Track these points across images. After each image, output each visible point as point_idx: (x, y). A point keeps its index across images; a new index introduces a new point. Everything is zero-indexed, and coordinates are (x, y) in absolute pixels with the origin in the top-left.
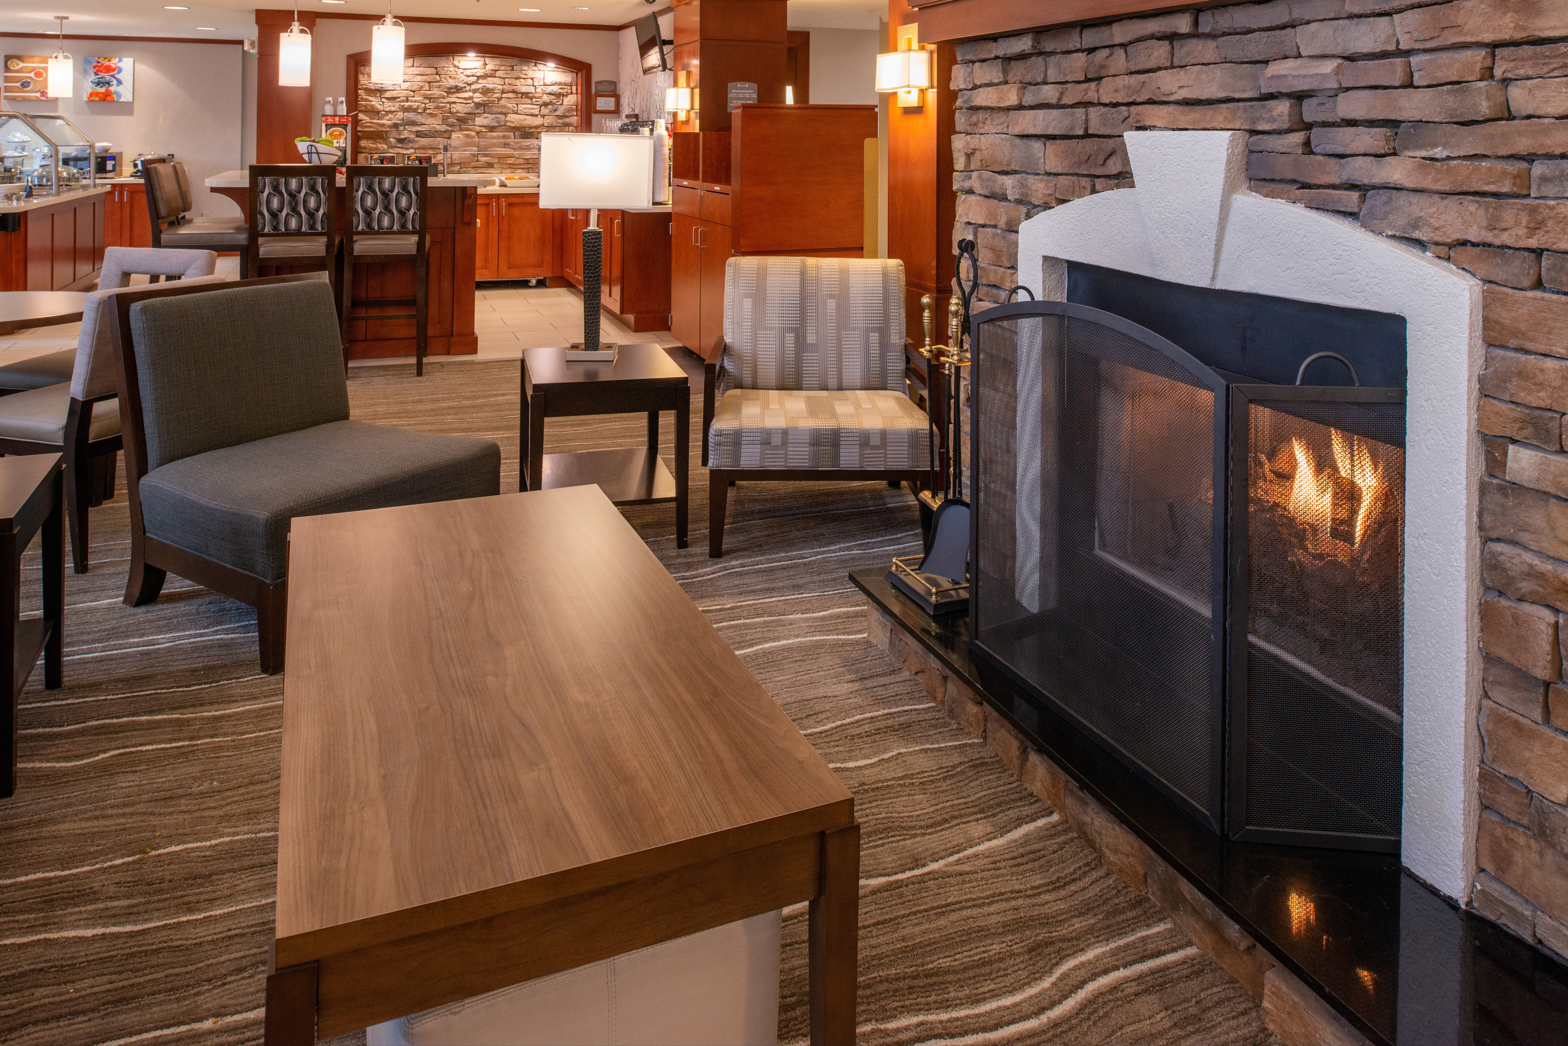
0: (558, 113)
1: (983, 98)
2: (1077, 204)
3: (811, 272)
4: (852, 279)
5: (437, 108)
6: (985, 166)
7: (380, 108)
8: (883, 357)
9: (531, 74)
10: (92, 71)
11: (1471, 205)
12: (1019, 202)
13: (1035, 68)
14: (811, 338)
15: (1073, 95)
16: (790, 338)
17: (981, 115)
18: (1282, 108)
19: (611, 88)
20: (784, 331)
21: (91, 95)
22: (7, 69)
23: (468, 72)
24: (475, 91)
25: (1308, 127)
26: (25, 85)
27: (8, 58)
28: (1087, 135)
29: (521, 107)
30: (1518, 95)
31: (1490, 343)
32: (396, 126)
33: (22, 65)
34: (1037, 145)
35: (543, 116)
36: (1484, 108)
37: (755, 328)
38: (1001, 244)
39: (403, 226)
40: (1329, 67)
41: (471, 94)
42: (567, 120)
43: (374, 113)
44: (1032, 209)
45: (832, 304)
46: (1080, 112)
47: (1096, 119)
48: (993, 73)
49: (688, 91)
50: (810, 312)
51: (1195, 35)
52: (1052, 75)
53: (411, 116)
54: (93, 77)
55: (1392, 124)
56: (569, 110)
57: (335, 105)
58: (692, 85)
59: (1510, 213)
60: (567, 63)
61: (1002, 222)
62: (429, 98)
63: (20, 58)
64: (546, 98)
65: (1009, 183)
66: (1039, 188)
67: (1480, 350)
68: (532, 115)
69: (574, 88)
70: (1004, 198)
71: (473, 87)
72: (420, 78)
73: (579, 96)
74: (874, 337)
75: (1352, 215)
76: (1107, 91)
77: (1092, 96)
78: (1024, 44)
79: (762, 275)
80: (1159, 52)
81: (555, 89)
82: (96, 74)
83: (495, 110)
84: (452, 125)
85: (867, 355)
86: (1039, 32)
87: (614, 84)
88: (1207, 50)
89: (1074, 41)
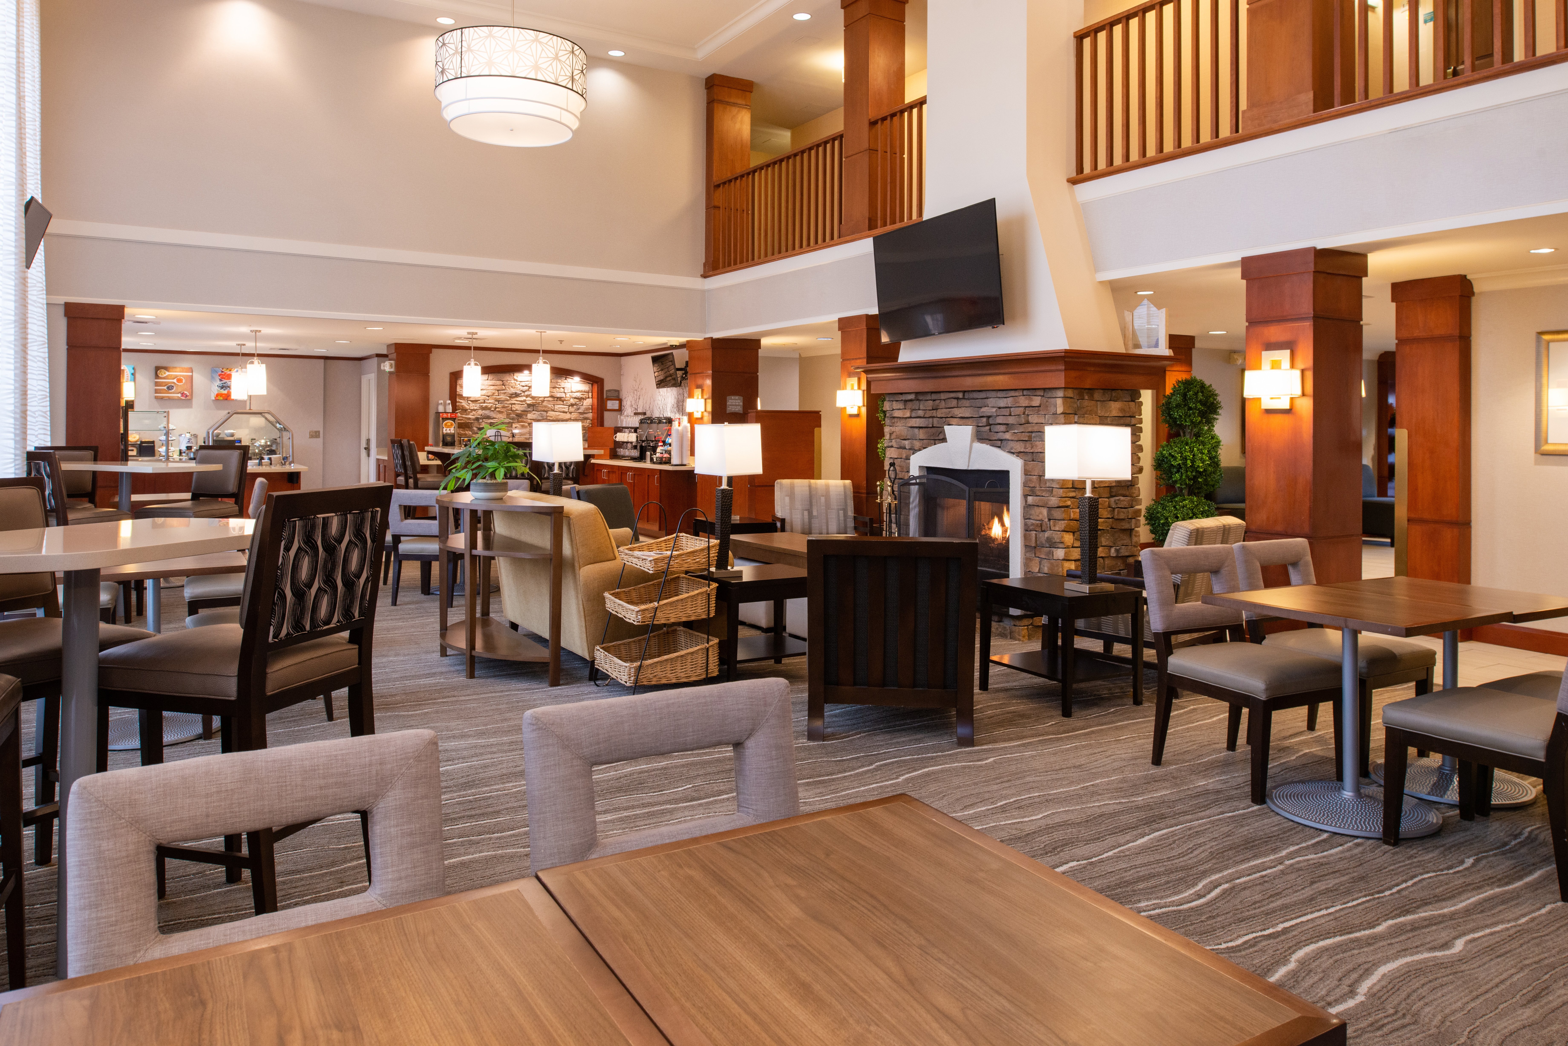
0: (580, 411)
1: (897, 414)
2: (929, 448)
3: (813, 486)
4: (831, 489)
5: (503, 407)
6: (897, 437)
7: (467, 407)
8: (845, 520)
9: (563, 385)
10: (218, 378)
11: (1021, 443)
12: (910, 449)
13: (916, 405)
14: (815, 513)
15: (928, 414)
16: (806, 513)
17: (896, 420)
18: (984, 420)
19: (616, 394)
20: (803, 510)
21: (217, 395)
22: (157, 376)
23: (523, 384)
24: (527, 396)
25: (991, 425)
26: (170, 388)
27: (157, 369)
28: (933, 427)
29: (557, 407)
30: (1031, 419)
31: (1026, 474)
32: (477, 419)
33: (167, 373)
34: (916, 430)
35: (571, 413)
36: (1023, 421)
37: (791, 509)
38: (903, 464)
39: (567, 475)
40: (994, 410)
41: (524, 398)
42: (586, 415)
43: (465, 410)
44: (914, 451)
45: (823, 499)
46: (931, 419)
47: (936, 422)
48: (901, 406)
49: (703, 400)
50: (814, 502)
51: (964, 398)
52: (922, 407)
53: (487, 412)
54: (218, 383)
55: (1007, 424)
56: (587, 409)
57: (445, 405)
58: (705, 397)
59: (1028, 444)
60: (588, 378)
61: (904, 456)
62: (498, 401)
63: (166, 368)
64: (572, 401)
65: (906, 442)
66: (917, 444)
67: (1024, 476)
68: (564, 412)
69: (590, 394)
70: (905, 448)
71: (526, 393)
72: (492, 387)
73: (595, 401)
74: (841, 512)
75: (999, 447)
76: (939, 413)
77: (935, 415)
78: (912, 397)
79: (792, 487)
80: (954, 403)
81: (579, 395)
82: (221, 380)
83: (540, 408)
84: (513, 419)
85: (839, 520)
86: (917, 393)
87: (618, 391)
88: (966, 403)
89: (929, 397)
